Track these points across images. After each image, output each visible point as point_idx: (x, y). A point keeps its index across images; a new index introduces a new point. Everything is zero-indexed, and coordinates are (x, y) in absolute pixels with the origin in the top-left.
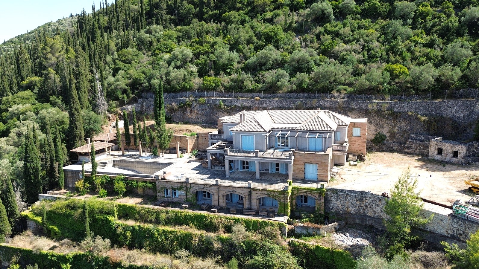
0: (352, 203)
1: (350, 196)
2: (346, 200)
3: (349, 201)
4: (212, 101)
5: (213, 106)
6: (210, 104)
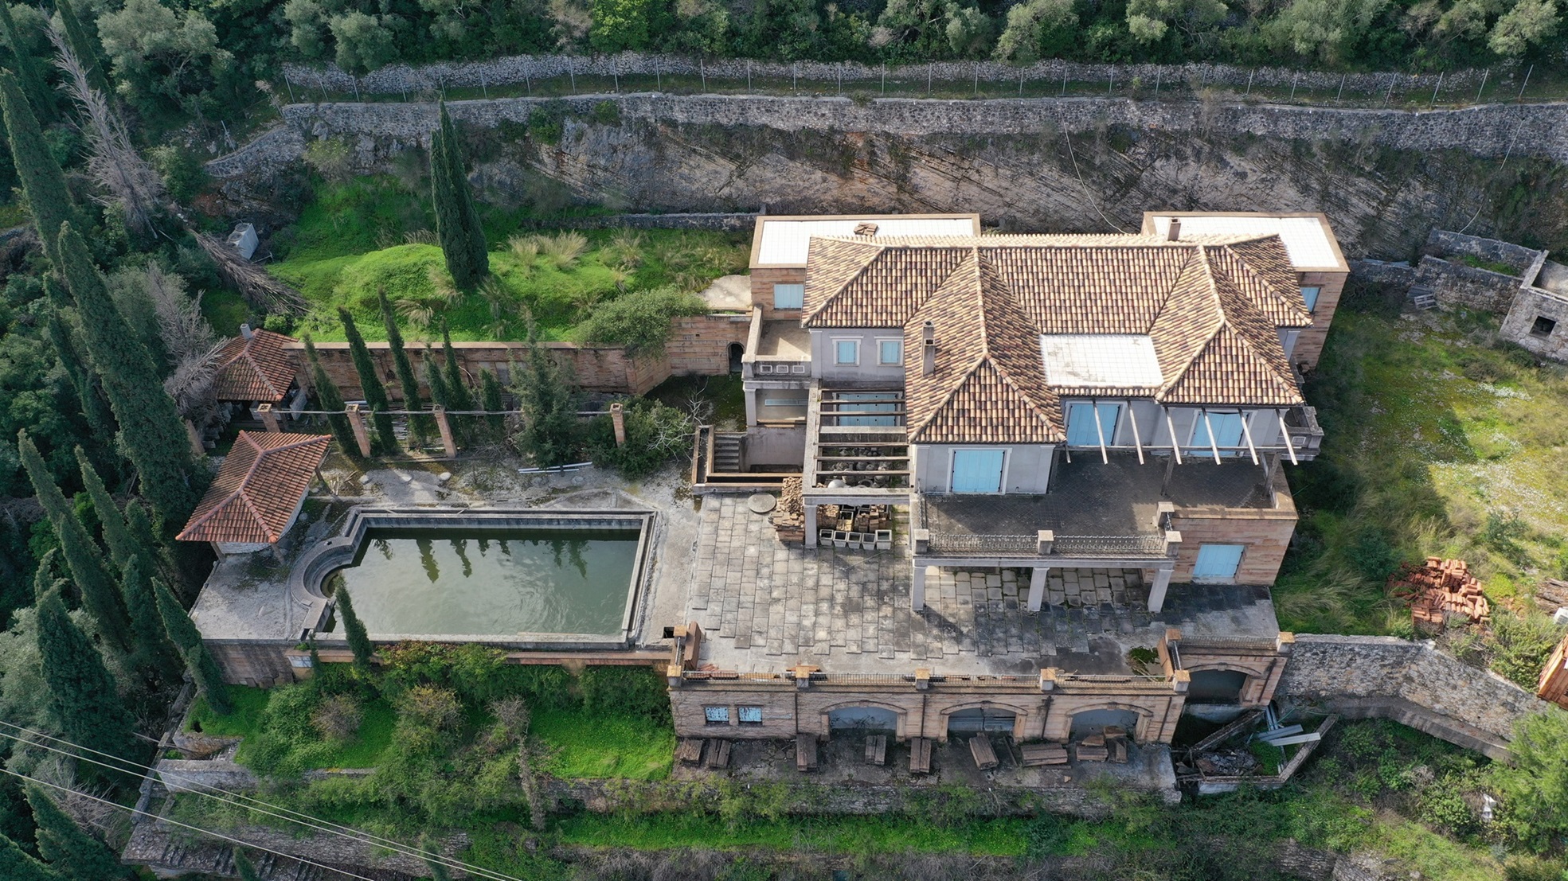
0: (1365, 673)
1: (1366, 657)
2: (1349, 665)
4: (649, 108)
5: (661, 128)
6: (644, 119)
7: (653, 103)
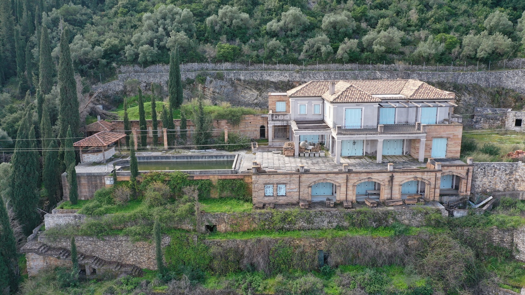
0: (501, 178)
1: (499, 170)
2: (494, 175)
3: (498, 176)
4: (233, 75)
5: (236, 82)
6: (231, 78)
7: (234, 73)
